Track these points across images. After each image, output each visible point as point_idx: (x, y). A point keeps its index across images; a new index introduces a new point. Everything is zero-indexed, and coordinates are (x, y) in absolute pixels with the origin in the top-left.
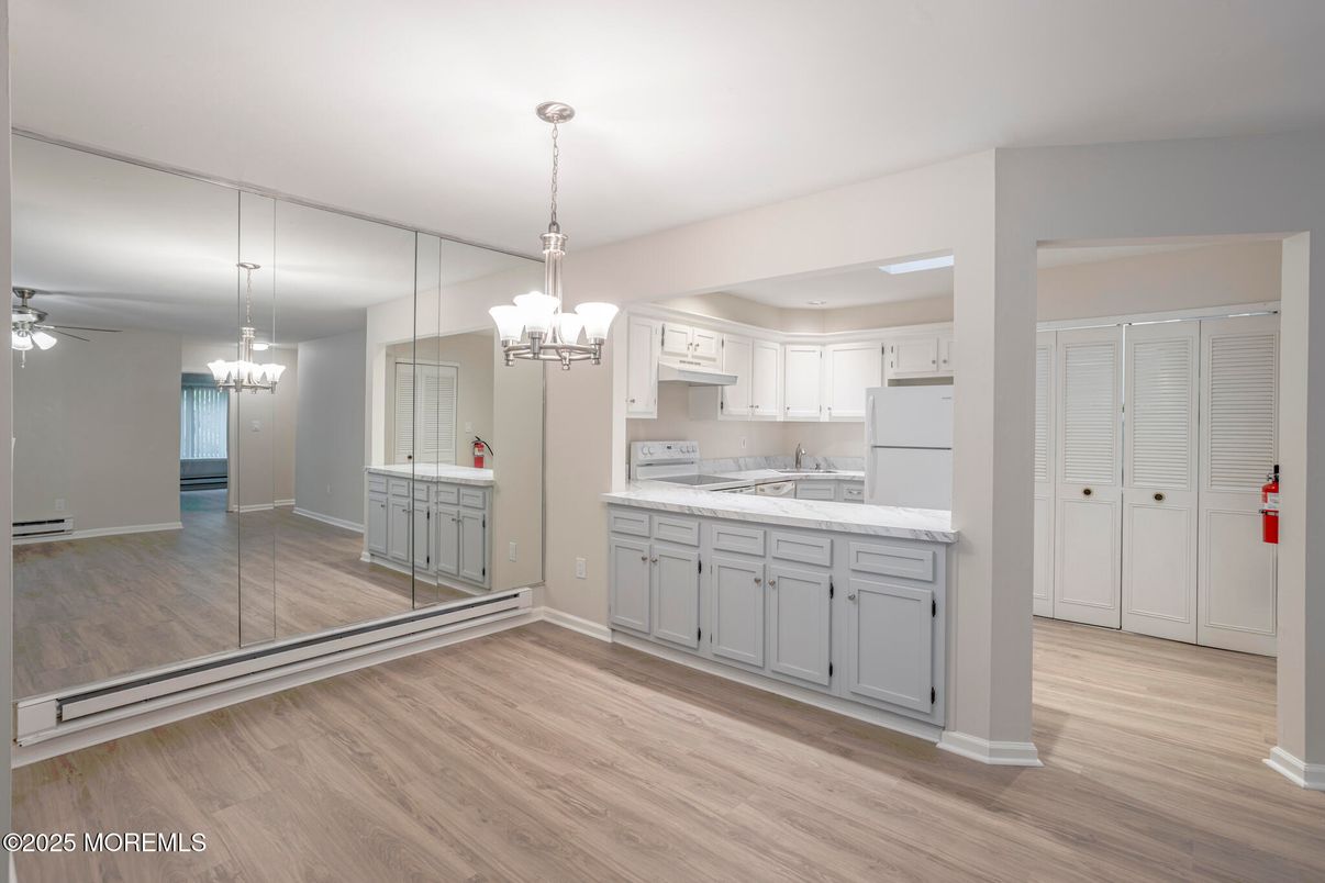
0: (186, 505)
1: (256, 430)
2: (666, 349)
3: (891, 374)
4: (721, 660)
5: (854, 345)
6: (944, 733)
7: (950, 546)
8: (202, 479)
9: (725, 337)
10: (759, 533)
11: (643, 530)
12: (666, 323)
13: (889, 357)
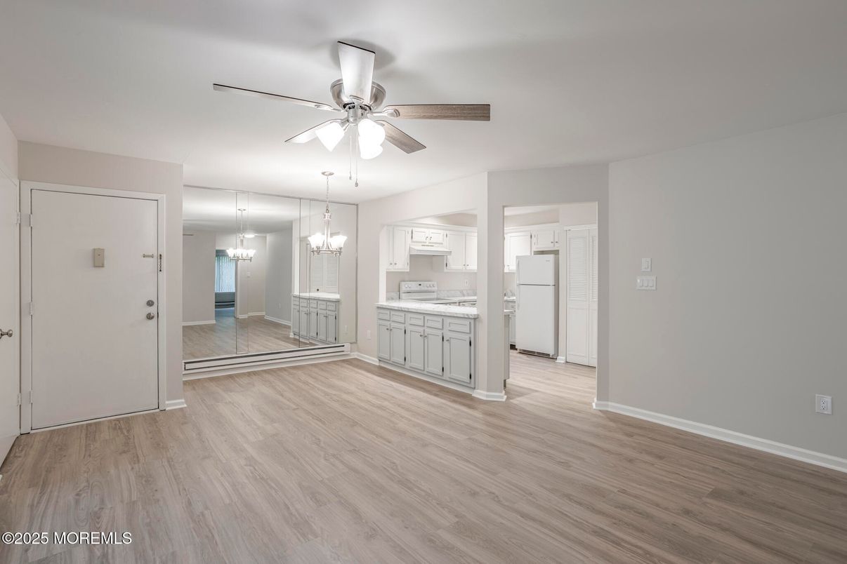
0: (218, 315)
1: (248, 277)
2: (413, 239)
3: (535, 249)
4: (413, 370)
5: (522, 234)
6: (475, 391)
7: (476, 319)
8: (225, 302)
9: (448, 232)
10: (422, 317)
11: (387, 317)
12: (414, 229)
13: (534, 239)
